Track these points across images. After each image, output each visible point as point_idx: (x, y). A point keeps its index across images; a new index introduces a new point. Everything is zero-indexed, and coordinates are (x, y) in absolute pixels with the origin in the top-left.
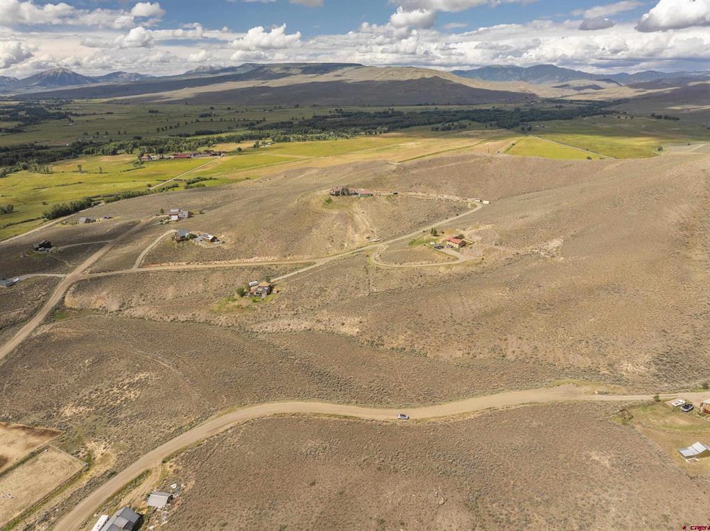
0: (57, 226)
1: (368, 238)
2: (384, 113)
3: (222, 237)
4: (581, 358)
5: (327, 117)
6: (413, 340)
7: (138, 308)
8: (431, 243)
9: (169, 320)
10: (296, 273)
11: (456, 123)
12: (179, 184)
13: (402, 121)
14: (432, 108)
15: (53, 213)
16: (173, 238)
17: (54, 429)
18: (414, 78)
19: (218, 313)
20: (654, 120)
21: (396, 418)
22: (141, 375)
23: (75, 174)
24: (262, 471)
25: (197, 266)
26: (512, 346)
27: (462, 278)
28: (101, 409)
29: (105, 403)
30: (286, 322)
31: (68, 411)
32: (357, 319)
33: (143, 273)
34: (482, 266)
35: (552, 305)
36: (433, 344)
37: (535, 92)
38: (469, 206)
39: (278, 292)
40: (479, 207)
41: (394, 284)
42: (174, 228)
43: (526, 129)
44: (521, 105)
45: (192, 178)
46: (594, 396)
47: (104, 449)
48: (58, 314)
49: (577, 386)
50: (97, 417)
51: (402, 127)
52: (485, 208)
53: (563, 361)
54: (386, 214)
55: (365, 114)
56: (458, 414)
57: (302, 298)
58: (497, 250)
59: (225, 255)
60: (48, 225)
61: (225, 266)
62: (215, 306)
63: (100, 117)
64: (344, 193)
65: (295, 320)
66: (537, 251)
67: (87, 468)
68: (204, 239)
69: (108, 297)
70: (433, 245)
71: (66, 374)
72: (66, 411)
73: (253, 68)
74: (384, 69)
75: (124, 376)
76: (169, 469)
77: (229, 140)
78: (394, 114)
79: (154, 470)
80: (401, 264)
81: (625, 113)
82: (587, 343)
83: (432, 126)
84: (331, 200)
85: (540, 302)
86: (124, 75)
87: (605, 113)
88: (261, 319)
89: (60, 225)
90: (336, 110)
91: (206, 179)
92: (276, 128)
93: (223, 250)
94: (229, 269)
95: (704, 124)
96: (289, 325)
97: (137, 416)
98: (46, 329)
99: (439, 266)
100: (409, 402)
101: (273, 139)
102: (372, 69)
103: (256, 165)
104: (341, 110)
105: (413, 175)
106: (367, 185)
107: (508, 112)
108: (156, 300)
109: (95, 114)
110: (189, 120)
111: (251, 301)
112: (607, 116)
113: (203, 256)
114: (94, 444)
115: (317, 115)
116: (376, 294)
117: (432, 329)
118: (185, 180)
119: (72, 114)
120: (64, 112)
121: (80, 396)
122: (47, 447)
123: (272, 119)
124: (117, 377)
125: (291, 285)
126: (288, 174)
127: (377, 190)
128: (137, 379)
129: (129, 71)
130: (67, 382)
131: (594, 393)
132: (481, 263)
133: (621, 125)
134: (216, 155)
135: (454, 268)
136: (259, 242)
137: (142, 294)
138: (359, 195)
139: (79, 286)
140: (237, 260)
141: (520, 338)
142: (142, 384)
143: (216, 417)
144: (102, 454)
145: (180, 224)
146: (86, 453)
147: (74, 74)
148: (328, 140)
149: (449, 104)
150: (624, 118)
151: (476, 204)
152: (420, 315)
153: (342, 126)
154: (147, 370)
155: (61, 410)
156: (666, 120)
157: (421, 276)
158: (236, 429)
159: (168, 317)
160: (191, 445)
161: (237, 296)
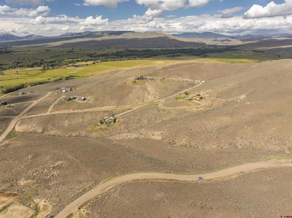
0: (8, 96)
1: (155, 97)
2: (146, 50)
3: (88, 98)
4: (274, 146)
5: (122, 52)
6: (190, 141)
7: (51, 131)
8: (186, 98)
9: (68, 136)
10: (125, 113)
11: (176, 54)
12: (63, 79)
13: (153, 53)
14: (165, 49)
15: (6, 91)
16: (65, 99)
17: (15, 192)
18: (156, 37)
19: (92, 132)
20: (254, 52)
21: (197, 179)
22: (59, 163)
23: (16, 75)
24: (137, 212)
25: (78, 111)
26: (239, 142)
27: (205, 112)
28: (40, 181)
29: (41, 177)
30: (125, 135)
31: (22, 183)
32: (160, 133)
33: (52, 115)
34: (212, 107)
35: (253, 123)
36: (200, 142)
37: (205, 42)
38: (196, 83)
39: (119, 121)
40: (201, 83)
41: (173, 116)
42: (65, 95)
43: (205, 56)
44: (200, 47)
45: (68, 76)
46: (289, 164)
47: (44, 202)
48: (12, 134)
49: (279, 159)
50: (38, 185)
51: (154, 56)
52: (203, 84)
53: (265, 148)
54: (161, 87)
55: (138, 51)
56: (227, 176)
57: (131, 124)
58: (217, 100)
59: (90, 106)
60: (4, 96)
61: (91, 111)
62: (89, 129)
63: (24, 52)
64: (141, 78)
65: (130, 134)
66: (235, 100)
67: (36, 214)
68: (80, 99)
69: (37, 126)
70: (187, 99)
71: (19, 164)
72: (21, 182)
73: (89, 33)
74: (143, 33)
75: (50, 163)
76: (83, 213)
77: (82, 61)
78: (150, 51)
79: (75, 213)
80: (174, 107)
81: (242, 50)
82: (275, 139)
83: (166, 55)
84: (136, 81)
85: (247, 122)
86: (34, 36)
87: (235, 50)
88: (112, 134)
89: (10, 96)
90: (126, 49)
91: (74, 76)
92: (102, 56)
93: (89, 104)
94: (93, 112)
95: (274, 54)
96: (127, 136)
97: (60, 184)
98: (7, 142)
99: (193, 108)
100: (199, 171)
101: (101, 61)
102: (139, 33)
103: (95, 71)
104: (127, 49)
105: (170, 71)
106: (150, 75)
107: (196, 50)
108: (60, 127)
109: (22, 51)
110: (64, 54)
111: (106, 126)
112: (236, 51)
113: (79, 107)
114: (38, 200)
115: (117, 51)
116: (165, 121)
117: (198, 136)
118: (65, 77)
119: (12, 52)
120: (9, 51)
121: (28, 174)
122: (13, 203)
123: (99, 53)
124: (46, 164)
125: (124, 118)
126: (111, 73)
127: (155, 77)
128: (56, 164)
129: (37, 35)
130: (20, 167)
131: (289, 162)
132: (211, 106)
133: (242, 54)
134: (77, 67)
135: (200, 108)
136: (105, 100)
137: (53, 124)
138: (148, 79)
139: (22, 121)
140: (96, 108)
141: (242, 138)
142: (59, 167)
143: (103, 183)
144: (43, 205)
145: (67, 93)
146: (34, 205)
147: (12, 35)
148: (124, 61)
149: (171, 47)
150: (242, 52)
151: (199, 82)
152: (191, 129)
153: (129, 55)
154: (61, 160)
155: (18, 182)
156: (258, 53)
157: (185, 112)
158: (115, 188)
159: (67, 135)
160: (92, 198)
161: (99, 124)
